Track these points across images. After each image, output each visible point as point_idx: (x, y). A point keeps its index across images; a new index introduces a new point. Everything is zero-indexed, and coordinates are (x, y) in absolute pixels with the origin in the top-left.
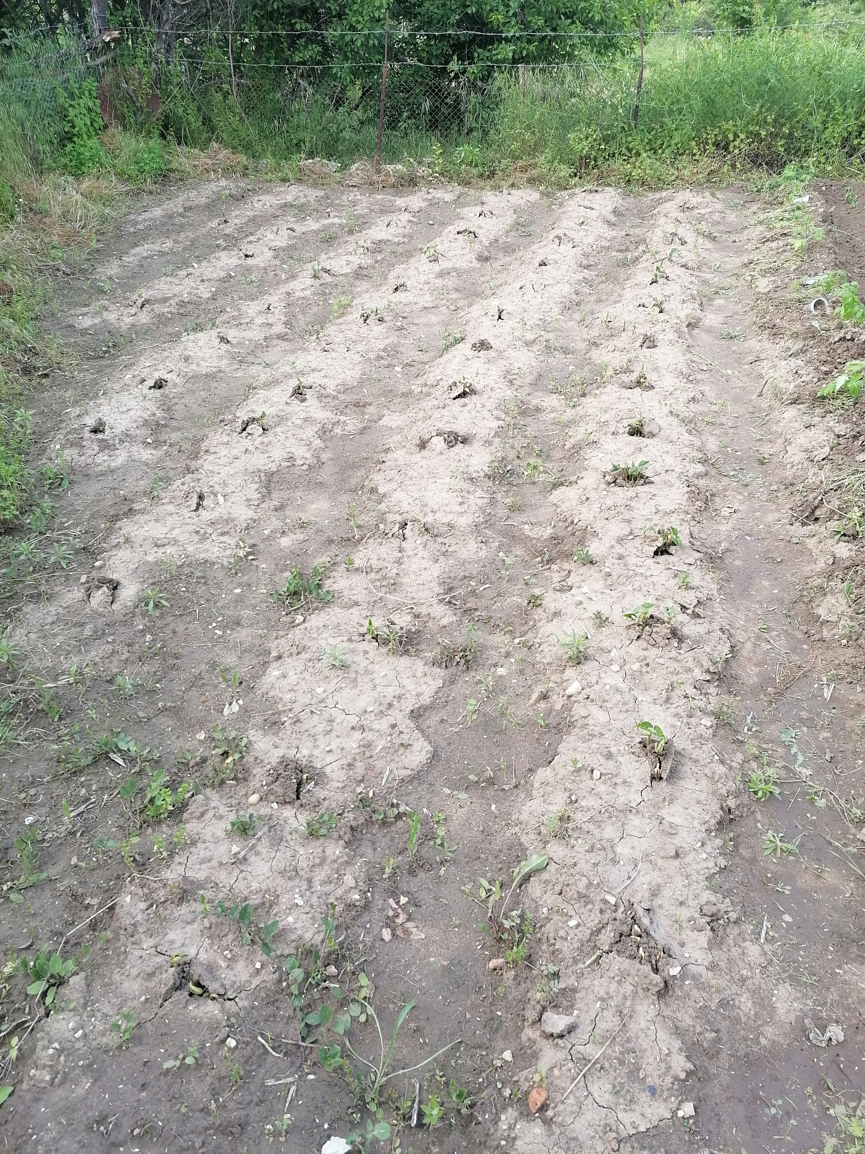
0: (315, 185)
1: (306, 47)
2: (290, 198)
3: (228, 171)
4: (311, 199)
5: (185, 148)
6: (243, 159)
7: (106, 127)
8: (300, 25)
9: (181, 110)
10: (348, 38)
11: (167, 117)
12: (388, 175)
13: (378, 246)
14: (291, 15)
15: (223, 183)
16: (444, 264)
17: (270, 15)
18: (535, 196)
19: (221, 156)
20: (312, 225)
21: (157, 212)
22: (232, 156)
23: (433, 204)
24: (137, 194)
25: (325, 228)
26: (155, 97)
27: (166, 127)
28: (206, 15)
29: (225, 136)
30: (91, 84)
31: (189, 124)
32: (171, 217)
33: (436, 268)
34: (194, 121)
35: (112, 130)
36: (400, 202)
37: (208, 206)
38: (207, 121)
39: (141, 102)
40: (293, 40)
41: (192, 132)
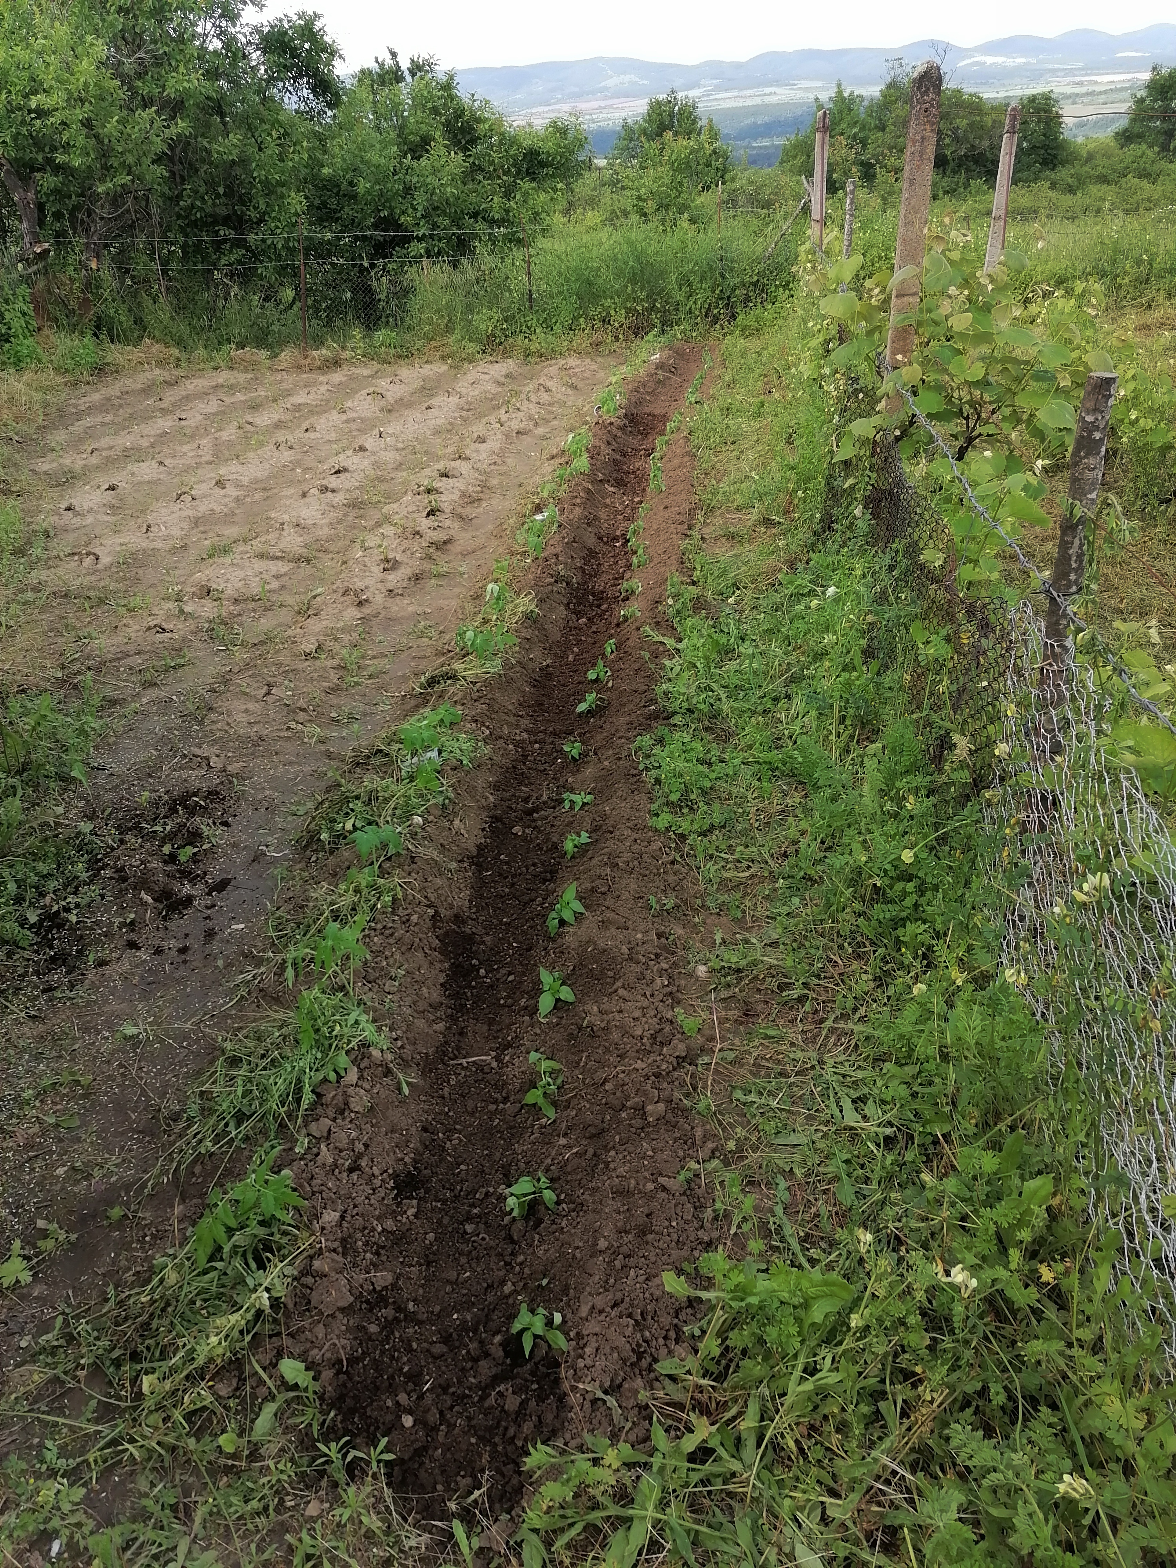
0: (246, 370)
1: (231, 252)
2: (221, 381)
3: (161, 363)
4: (241, 380)
5: (119, 346)
6: (175, 352)
7: (39, 329)
8: (224, 232)
9: (112, 311)
10: (269, 242)
11: (99, 318)
12: (314, 358)
13: (298, 408)
14: (215, 222)
15: (157, 371)
16: (351, 415)
17: (194, 224)
18: (445, 368)
19: (154, 350)
20: (240, 397)
21: (96, 397)
22: (165, 350)
23: (352, 378)
24: (75, 384)
25: (252, 399)
26: (86, 300)
27: (98, 327)
28: (132, 226)
29: (157, 333)
30: (24, 290)
31: (121, 323)
32: (108, 400)
33: (344, 417)
34: (125, 320)
35: (46, 331)
36: (322, 378)
37: (143, 390)
38: (138, 321)
39: (73, 304)
40: (218, 245)
41: (124, 331)
